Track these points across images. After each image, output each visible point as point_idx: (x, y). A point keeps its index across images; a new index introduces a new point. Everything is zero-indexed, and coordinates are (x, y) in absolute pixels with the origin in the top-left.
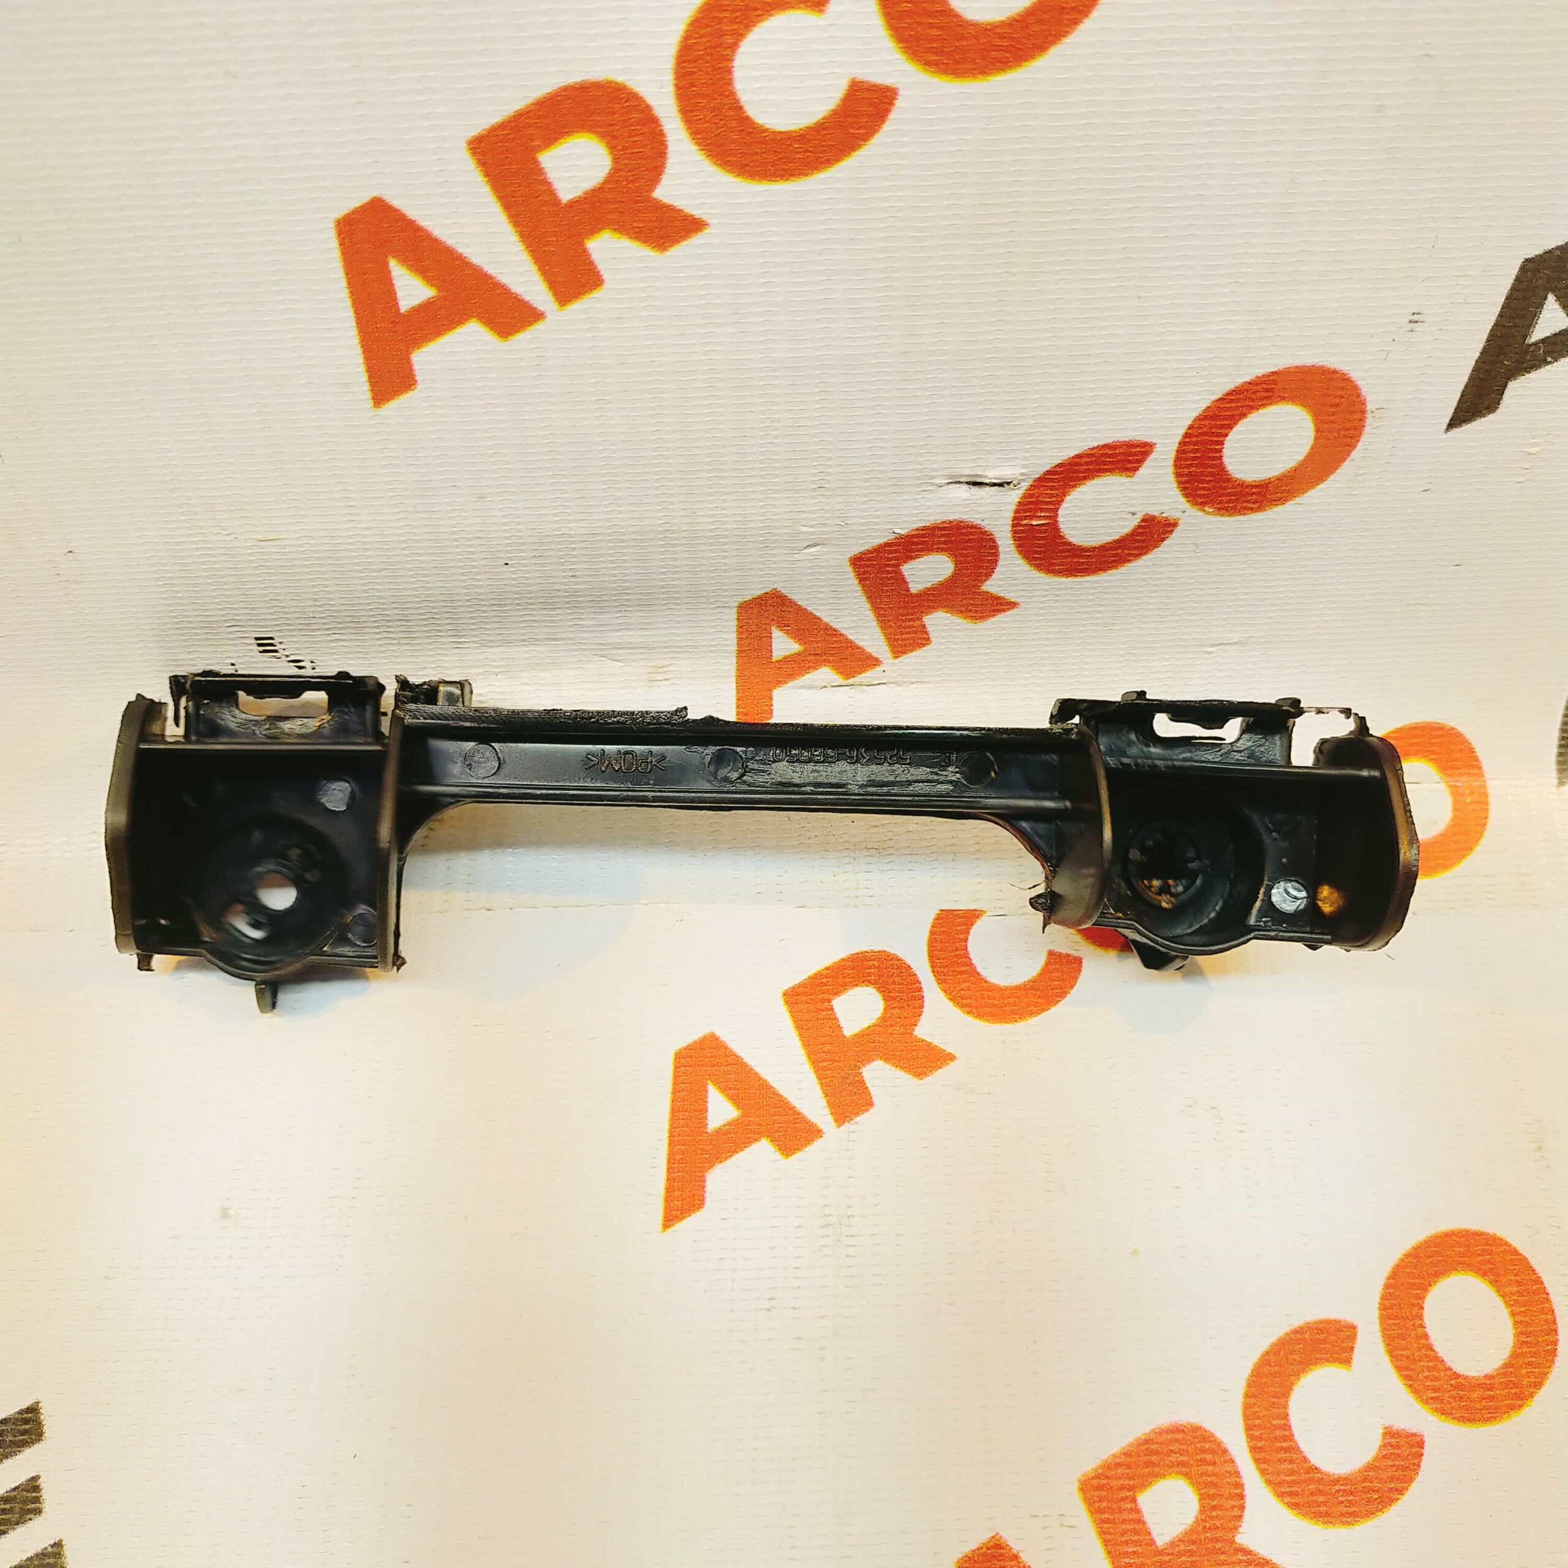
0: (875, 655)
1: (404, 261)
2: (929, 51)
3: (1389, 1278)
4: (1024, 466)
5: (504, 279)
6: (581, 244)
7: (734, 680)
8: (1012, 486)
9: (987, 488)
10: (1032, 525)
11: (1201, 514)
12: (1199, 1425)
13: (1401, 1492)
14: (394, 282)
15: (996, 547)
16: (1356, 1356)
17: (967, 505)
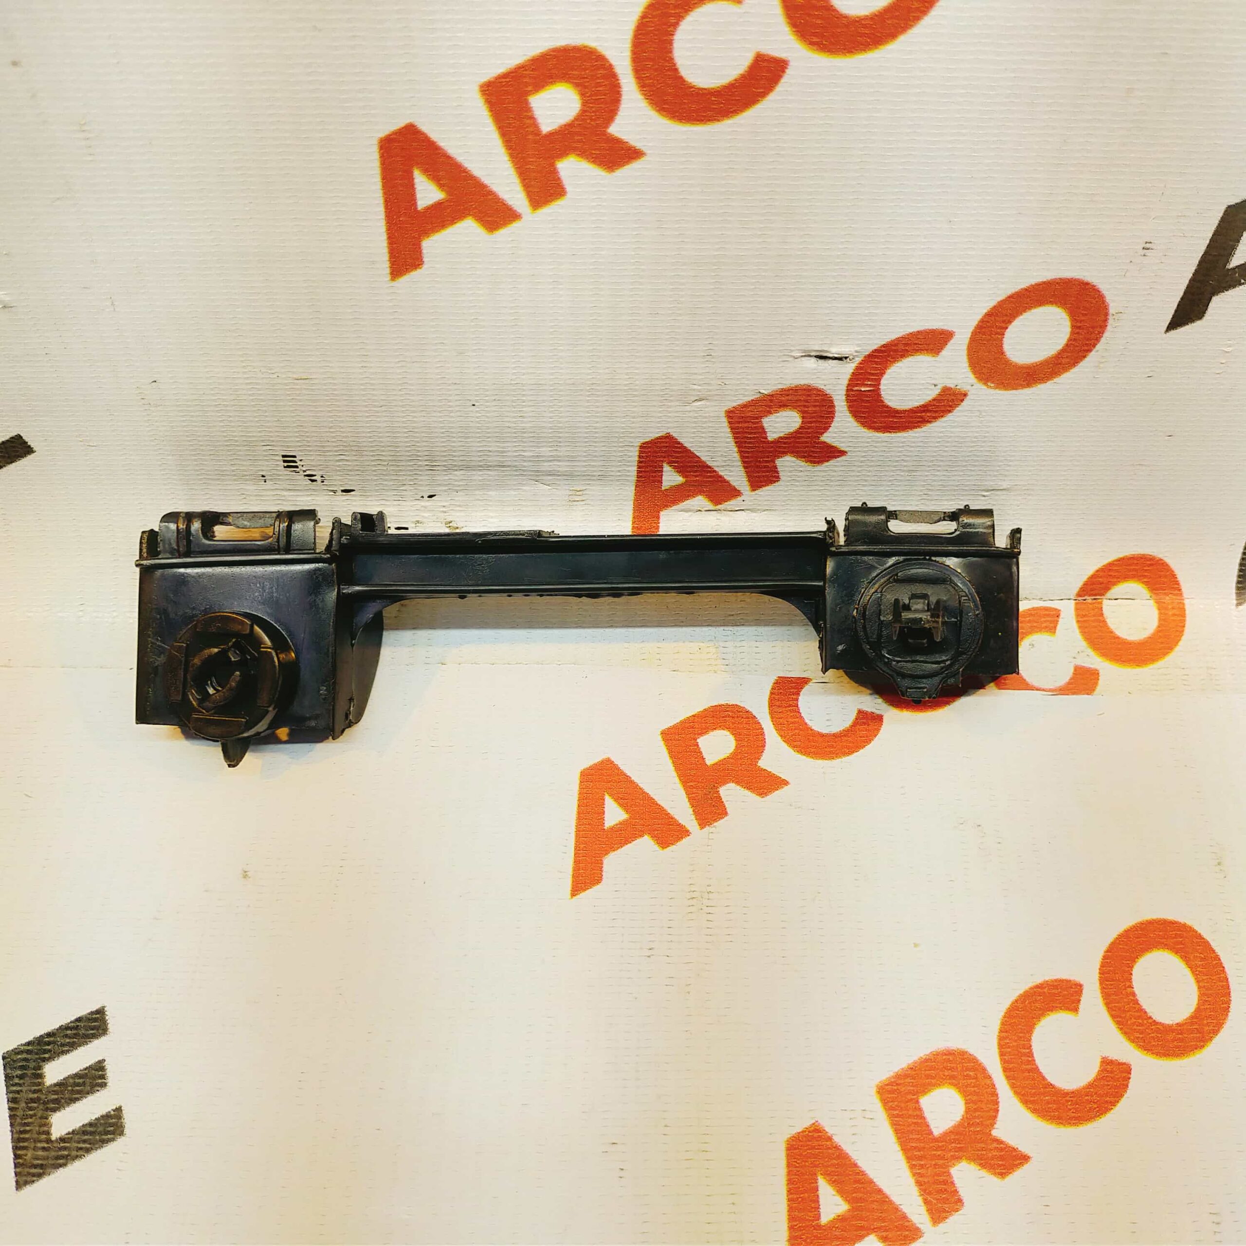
0: (738, 488)
1: (425, 171)
2: (814, 34)
3: (1107, 951)
4: (858, 345)
5: (495, 188)
6: (553, 165)
7: (632, 503)
8: (848, 360)
9: (831, 361)
10: (861, 390)
11: (984, 387)
12: (966, 1050)
13: (1114, 1104)
14: (416, 186)
15: (833, 406)
16: (1082, 1006)
17: (814, 374)
